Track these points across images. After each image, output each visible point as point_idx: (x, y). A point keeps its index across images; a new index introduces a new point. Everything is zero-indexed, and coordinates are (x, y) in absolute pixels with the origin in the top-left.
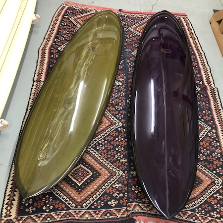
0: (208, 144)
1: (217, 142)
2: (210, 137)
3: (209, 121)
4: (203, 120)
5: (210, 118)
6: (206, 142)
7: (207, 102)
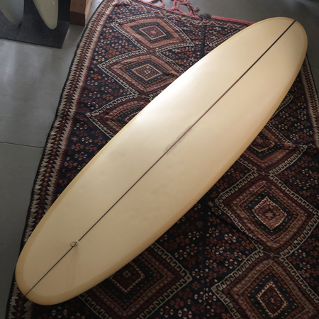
0: (110, 51)
1: (97, 52)
2: (103, 57)
3: (94, 73)
4: (104, 75)
5: (92, 76)
6: (111, 54)
7: (84, 95)
